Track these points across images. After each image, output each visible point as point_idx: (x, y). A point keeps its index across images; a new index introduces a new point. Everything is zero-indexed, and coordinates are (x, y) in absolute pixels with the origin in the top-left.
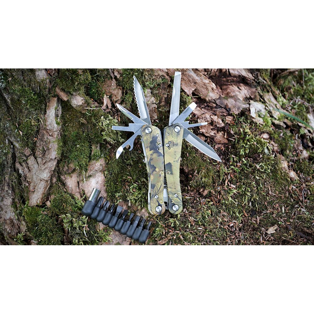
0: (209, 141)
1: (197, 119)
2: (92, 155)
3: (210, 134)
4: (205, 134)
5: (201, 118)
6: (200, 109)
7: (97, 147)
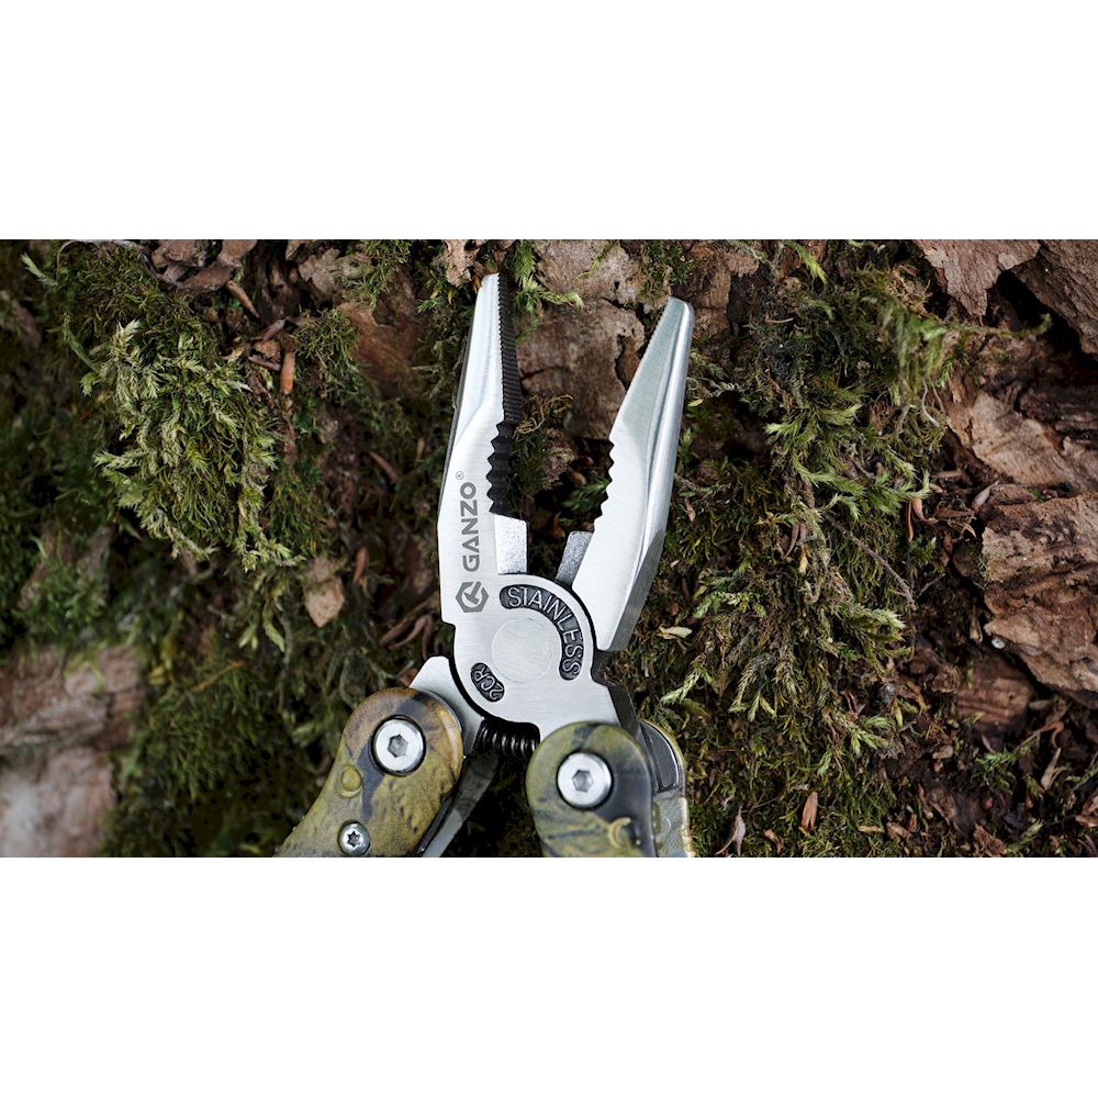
0: (1060, 727)
1: (979, 526)
2: (23, 604)
3: (1071, 677)
4: (1031, 665)
5: (1025, 522)
6: (1046, 443)
7: (80, 551)
